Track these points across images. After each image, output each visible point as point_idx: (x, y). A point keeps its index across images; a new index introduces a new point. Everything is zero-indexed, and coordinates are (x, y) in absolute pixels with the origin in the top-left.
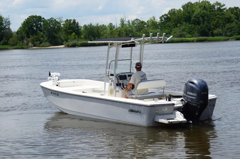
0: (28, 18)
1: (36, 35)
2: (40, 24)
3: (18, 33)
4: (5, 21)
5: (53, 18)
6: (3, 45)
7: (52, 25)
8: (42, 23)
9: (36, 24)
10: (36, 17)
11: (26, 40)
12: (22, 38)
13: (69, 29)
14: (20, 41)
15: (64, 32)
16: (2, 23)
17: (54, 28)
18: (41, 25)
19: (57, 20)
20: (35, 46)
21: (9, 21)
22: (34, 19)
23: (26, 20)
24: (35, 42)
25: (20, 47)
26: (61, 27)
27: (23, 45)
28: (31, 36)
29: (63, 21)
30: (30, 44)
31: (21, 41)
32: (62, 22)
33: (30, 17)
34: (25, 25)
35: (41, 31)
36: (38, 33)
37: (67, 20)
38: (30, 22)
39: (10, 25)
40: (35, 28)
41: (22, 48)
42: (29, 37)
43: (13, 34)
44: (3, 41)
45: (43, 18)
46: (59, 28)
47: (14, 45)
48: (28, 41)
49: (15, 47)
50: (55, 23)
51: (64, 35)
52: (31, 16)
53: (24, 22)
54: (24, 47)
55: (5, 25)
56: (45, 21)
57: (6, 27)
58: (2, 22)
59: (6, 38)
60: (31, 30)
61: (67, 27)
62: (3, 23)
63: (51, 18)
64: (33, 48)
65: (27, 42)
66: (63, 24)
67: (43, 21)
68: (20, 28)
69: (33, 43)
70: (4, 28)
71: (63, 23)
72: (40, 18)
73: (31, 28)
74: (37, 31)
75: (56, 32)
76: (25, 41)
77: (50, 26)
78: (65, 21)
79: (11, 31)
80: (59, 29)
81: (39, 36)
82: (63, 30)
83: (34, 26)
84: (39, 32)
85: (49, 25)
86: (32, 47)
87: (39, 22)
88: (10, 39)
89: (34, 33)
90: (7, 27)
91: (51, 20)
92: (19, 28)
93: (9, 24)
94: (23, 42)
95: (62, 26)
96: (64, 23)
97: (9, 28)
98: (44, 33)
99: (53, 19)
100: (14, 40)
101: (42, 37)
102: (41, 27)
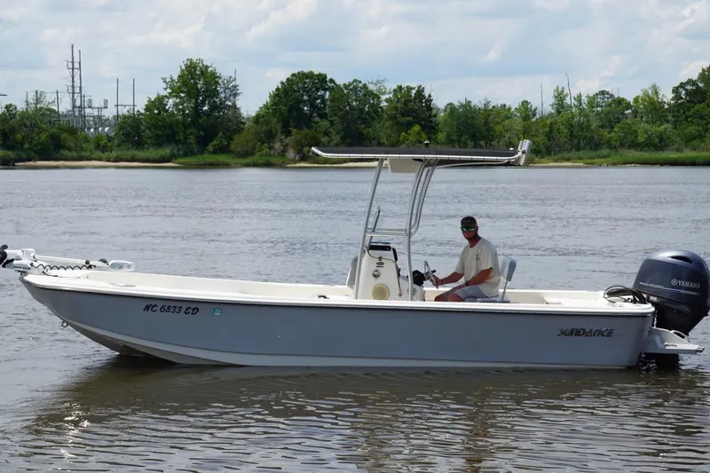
0: (288, 79)
1: (309, 127)
2: (323, 96)
3: (257, 119)
4: (224, 84)
5: (360, 82)
6: (215, 152)
7: (356, 101)
8: (328, 93)
9: (309, 96)
10: (310, 75)
11: (281, 141)
12: (270, 136)
13: (403, 115)
14: (263, 143)
15: (388, 124)
16: (215, 89)
17: (362, 110)
18: (323, 101)
19: (371, 87)
20: (303, 159)
21: (235, 86)
22: (305, 83)
23: (282, 83)
24: (306, 149)
25: (260, 162)
26: (381, 108)
27: (271, 155)
28: (294, 131)
29: (388, 91)
30: (291, 154)
31: (266, 145)
32: (384, 94)
33: (294, 75)
34: (280, 97)
35: (323, 116)
36: (316, 123)
37: (400, 88)
38: (295, 91)
39: (237, 98)
40: (305, 108)
41: (268, 165)
42: (288, 134)
43: (244, 124)
44: (215, 142)
45: (332, 81)
46: (376, 109)
47: (245, 155)
48: (287, 144)
49: (248, 160)
50: (365, 96)
51: (389, 132)
52: (299, 73)
53: (277, 89)
54: (274, 160)
55: (223, 95)
56: (335, 89)
57: (225, 102)
58: (216, 87)
59: (223, 133)
60: (295, 114)
61: (396, 109)
62: (217, 91)
63: (355, 81)
64: (298, 165)
65: (282, 148)
66: (387, 100)
67: (331, 89)
68: (266, 106)
69: (299, 151)
70: (221, 104)
71: (387, 96)
72: (322, 79)
73: (295, 107)
74: (311, 116)
75: (365, 121)
76: (277, 145)
77: (349, 104)
78: (395, 90)
79: (240, 114)
80: (376, 112)
81: (316, 131)
82: (385, 116)
83: (304, 101)
84: (317, 119)
85: (348, 101)
86: (295, 163)
87: (318, 90)
88: (237, 138)
89: (304, 121)
90: (230, 104)
91: (354, 87)
92: (262, 106)
93: (235, 95)
94: (270, 148)
95: (384, 104)
96: (391, 96)
97: (234, 106)
98: (332, 123)
99: (361, 85)
100: (247, 141)
101: (326, 133)
102: (325, 107)
